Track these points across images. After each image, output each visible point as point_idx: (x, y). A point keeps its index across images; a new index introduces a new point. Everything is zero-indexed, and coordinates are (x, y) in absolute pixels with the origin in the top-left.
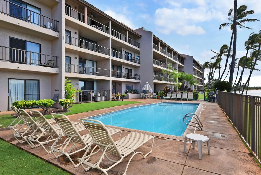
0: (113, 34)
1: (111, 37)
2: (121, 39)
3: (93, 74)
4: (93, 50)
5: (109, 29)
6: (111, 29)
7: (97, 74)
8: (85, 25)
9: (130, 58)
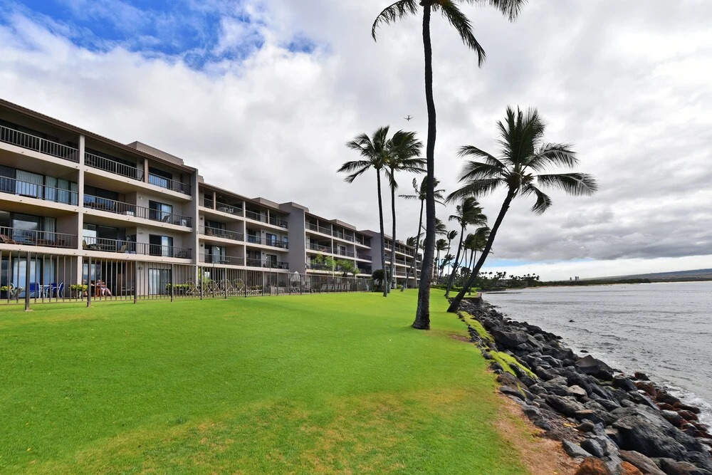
0: (248, 215)
1: (245, 219)
2: (259, 220)
3: (221, 263)
4: (223, 237)
5: (242, 211)
6: (245, 210)
7: (226, 263)
8: (214, 211)
9: (273, 242)
